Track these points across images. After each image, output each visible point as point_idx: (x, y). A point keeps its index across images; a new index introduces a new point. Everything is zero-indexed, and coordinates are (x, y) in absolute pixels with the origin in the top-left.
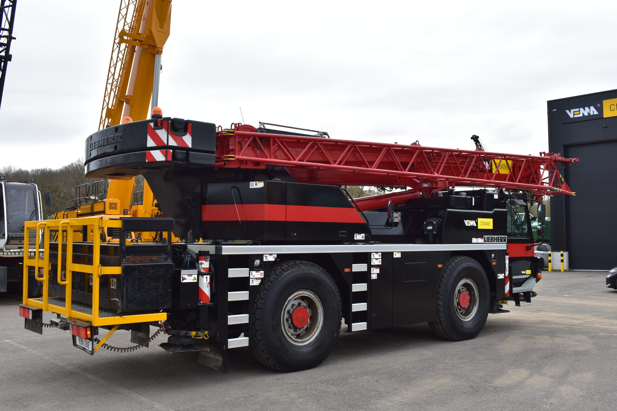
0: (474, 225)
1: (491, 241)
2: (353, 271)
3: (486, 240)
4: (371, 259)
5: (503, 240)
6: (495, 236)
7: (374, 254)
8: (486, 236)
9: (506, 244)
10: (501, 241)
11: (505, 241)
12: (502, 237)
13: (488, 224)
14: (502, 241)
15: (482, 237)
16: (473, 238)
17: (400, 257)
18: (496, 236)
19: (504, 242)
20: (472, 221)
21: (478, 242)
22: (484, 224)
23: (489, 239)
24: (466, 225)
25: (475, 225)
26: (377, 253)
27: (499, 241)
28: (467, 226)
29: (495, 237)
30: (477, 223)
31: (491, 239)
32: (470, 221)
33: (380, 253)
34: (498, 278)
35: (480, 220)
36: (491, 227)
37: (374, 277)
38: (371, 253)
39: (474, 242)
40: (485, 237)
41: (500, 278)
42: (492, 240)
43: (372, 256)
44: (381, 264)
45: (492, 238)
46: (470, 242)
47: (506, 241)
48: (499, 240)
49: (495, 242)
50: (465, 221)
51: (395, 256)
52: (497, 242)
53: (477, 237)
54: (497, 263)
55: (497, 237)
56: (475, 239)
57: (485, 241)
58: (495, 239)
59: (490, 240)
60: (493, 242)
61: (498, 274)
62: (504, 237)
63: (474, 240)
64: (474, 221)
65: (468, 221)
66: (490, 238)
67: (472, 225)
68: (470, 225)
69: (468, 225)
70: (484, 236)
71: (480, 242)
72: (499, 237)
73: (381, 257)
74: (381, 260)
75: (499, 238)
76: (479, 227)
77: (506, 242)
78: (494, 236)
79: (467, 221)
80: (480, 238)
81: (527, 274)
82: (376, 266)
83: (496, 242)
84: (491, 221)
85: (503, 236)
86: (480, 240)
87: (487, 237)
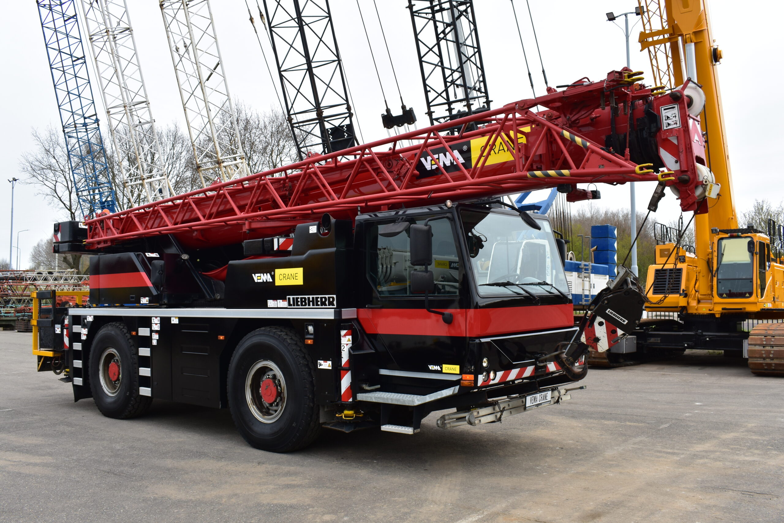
0: (268, 281)
1: (302, 305)
2: (139, 334)
3: (292, 303)
4: (151, 323)
5: (327, 303)
6: (309, 296)
7: (154, 318)
8: (291, 297)
9: (333, 310)
10: (323, 303)
11: (331, 303)
12: (325, 298)
13: (294, 277)
14: (326, 305)
15: (284, 299)
16: (268, 301)
17: (177, 323)
18: (311, 297)
19: (329, 305)
20: (265, 274)
21: (279, 306)
22: (286, 278)
23: (297, 302)
24: (256, 281)
25: (271, 280)
26: (156, 317)
27: (317, 305)
28: (258, 283)
29: (309, 298)
30: (273, 277)
31: (302, 302)
32: (262, 274)
33: (159, 318)
34: (319, 368)
35: (278, 272)
36: (299, 281)
37: (155, 343)
38: (151, 317)
39: (271, 307)
40: (289, 299)
41: (321, 367)
42: (304, 303)
43: (152, 320)
44: (159, 329)
45: (303, 300)
46: (265, 306)
47: (333, 305)
48: (319, 303)
49: (309, 305)
50: (253, 275)
51: (172, 322)
52: (313, 305)
53: (275, 298)
54: (314, 342)
55: (313, 298)
56: (271, 301)
57: (290, 305)
58: (309, 301)
59: (299, 303)
60: (305, 305)
61: (319, 361)
62: (329, 298)
63: (271, 303)
64: (268, 274)
65: (259, 275)
66: (299, 300)
67: (265, 281)
68: (261, 281)
69: (259, 281)
70: (288, 297)
71: (281, 306)
72: (317, 298)
73: (159, 323)
74: (159, 325)
75: (319, 299)
76: (278, 283)
77: (335, 307)
78: (306, 297)
79: (257, 275)
80: (281, 301)
81: (443, 371)
82: (156, 332)
83: (311, 306)
84: (300, 271)
85: (327, 296)
86: (281, 303)
87: (293, 298)
